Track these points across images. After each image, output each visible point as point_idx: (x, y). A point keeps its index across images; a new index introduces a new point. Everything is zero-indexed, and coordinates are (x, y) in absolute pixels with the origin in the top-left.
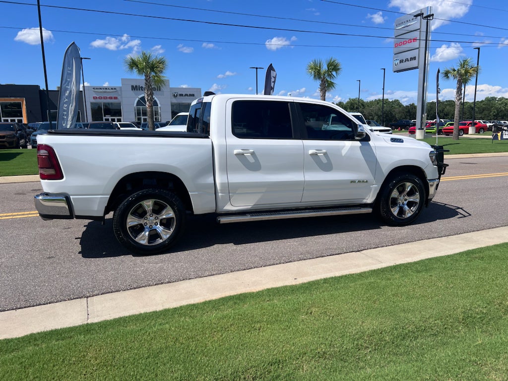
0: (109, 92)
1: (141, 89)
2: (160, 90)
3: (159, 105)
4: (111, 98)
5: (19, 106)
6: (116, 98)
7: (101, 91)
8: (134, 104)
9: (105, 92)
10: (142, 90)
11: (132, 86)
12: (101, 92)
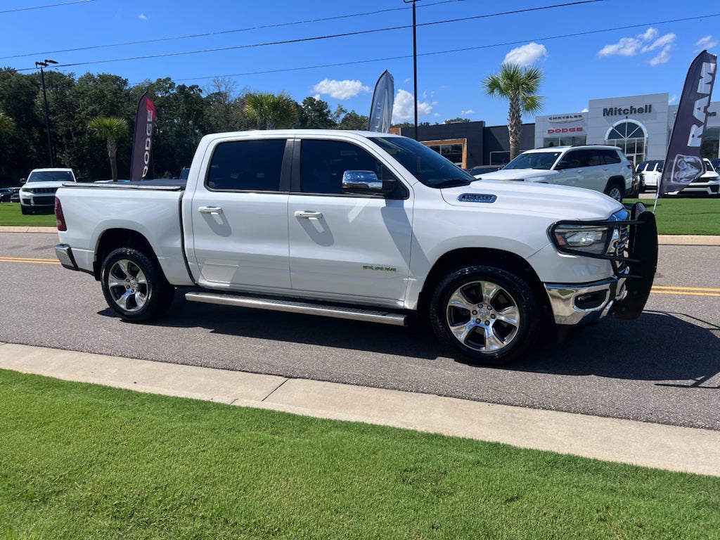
0: (571, 122)
1: (618, 112)
2: (650, 111)
3: (646, 135)
4: (573, 130)
5: (459, 148)
6: (580, 129)
7: (560, 120)
8: (604, 137)
9: (565, 122)
10: (620, 114)
11: (605, 110)
12: (560, 123)
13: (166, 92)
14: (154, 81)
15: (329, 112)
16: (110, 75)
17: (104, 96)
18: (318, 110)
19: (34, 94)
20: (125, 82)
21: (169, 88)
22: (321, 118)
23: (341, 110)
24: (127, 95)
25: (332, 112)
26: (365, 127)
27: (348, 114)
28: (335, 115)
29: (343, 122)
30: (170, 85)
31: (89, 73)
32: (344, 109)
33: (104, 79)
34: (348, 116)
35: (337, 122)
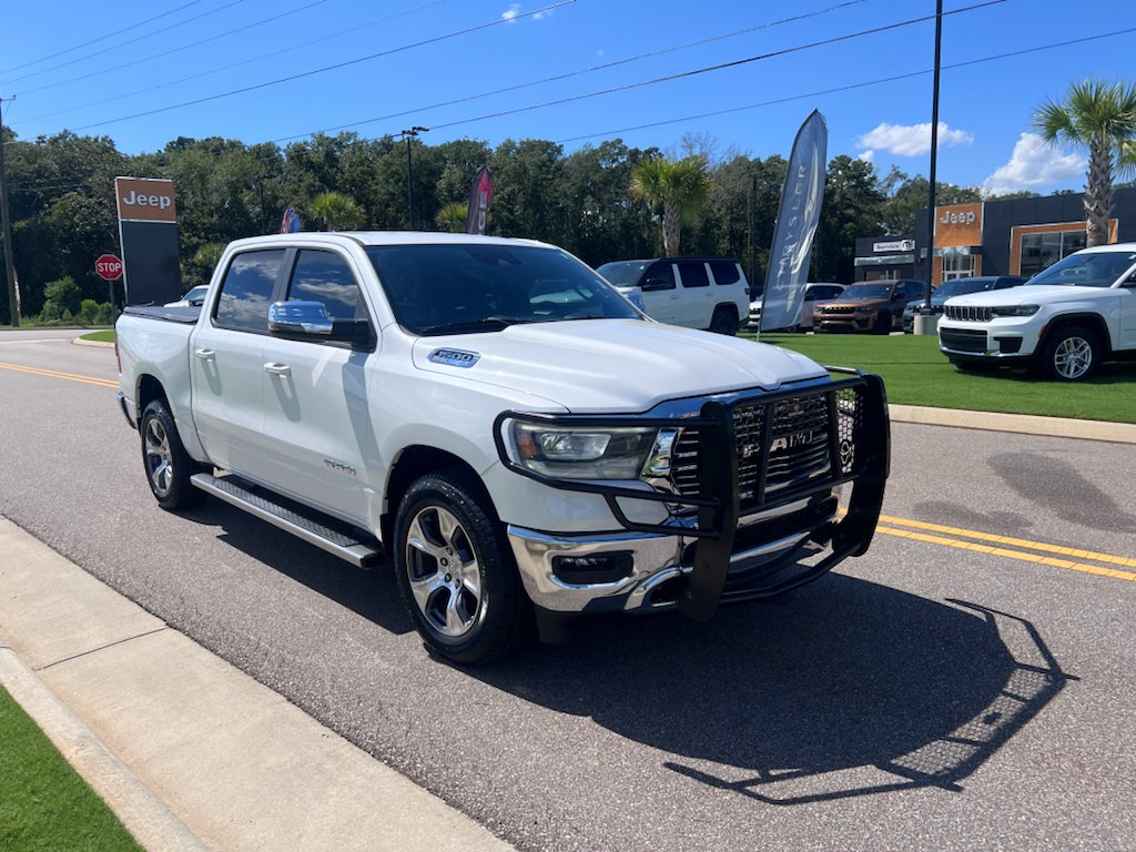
13: (613, 162)
14: (597, 146)
15: (874, 178)
16: (540, 141)
17: (526, 171)
18: (854, 177)
19: (437, 173)
20: (559, 150)
21: (618, 154)
22: (859, 190)
23: (898, 175)
24: (558, 169)
25: (881, 178)
26: (940, 201)
27: (909, 181)
28: (885, 184)
29: (898, 194)
30: (620, 149)
31: (509, 140)
32: (902, 172)
33: (530, 146)
34: (909, 184)
35: (889, 195)
